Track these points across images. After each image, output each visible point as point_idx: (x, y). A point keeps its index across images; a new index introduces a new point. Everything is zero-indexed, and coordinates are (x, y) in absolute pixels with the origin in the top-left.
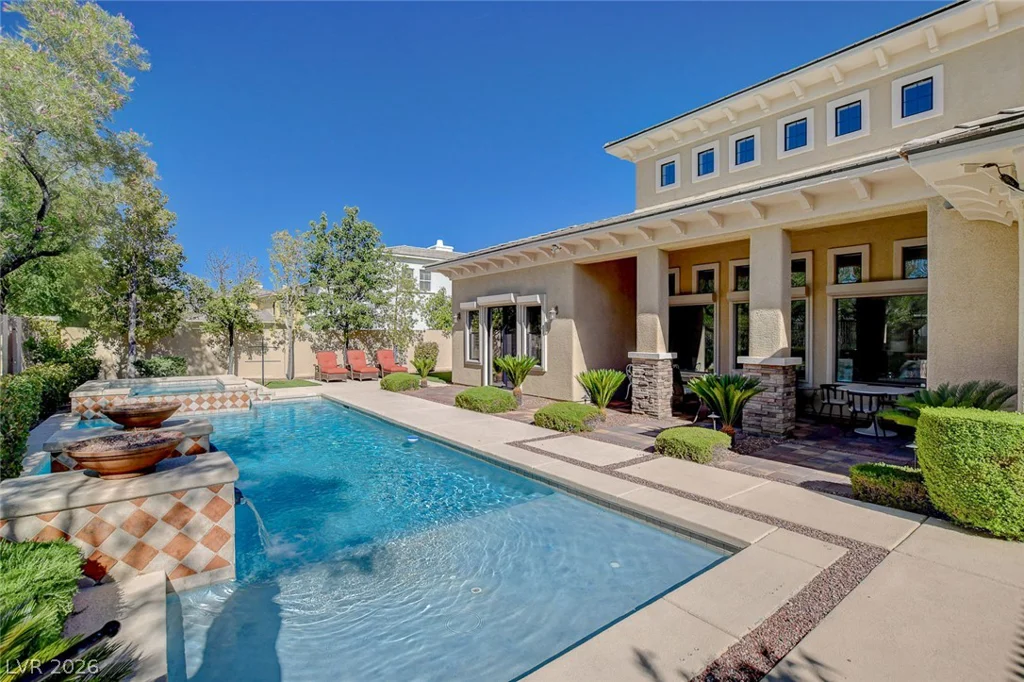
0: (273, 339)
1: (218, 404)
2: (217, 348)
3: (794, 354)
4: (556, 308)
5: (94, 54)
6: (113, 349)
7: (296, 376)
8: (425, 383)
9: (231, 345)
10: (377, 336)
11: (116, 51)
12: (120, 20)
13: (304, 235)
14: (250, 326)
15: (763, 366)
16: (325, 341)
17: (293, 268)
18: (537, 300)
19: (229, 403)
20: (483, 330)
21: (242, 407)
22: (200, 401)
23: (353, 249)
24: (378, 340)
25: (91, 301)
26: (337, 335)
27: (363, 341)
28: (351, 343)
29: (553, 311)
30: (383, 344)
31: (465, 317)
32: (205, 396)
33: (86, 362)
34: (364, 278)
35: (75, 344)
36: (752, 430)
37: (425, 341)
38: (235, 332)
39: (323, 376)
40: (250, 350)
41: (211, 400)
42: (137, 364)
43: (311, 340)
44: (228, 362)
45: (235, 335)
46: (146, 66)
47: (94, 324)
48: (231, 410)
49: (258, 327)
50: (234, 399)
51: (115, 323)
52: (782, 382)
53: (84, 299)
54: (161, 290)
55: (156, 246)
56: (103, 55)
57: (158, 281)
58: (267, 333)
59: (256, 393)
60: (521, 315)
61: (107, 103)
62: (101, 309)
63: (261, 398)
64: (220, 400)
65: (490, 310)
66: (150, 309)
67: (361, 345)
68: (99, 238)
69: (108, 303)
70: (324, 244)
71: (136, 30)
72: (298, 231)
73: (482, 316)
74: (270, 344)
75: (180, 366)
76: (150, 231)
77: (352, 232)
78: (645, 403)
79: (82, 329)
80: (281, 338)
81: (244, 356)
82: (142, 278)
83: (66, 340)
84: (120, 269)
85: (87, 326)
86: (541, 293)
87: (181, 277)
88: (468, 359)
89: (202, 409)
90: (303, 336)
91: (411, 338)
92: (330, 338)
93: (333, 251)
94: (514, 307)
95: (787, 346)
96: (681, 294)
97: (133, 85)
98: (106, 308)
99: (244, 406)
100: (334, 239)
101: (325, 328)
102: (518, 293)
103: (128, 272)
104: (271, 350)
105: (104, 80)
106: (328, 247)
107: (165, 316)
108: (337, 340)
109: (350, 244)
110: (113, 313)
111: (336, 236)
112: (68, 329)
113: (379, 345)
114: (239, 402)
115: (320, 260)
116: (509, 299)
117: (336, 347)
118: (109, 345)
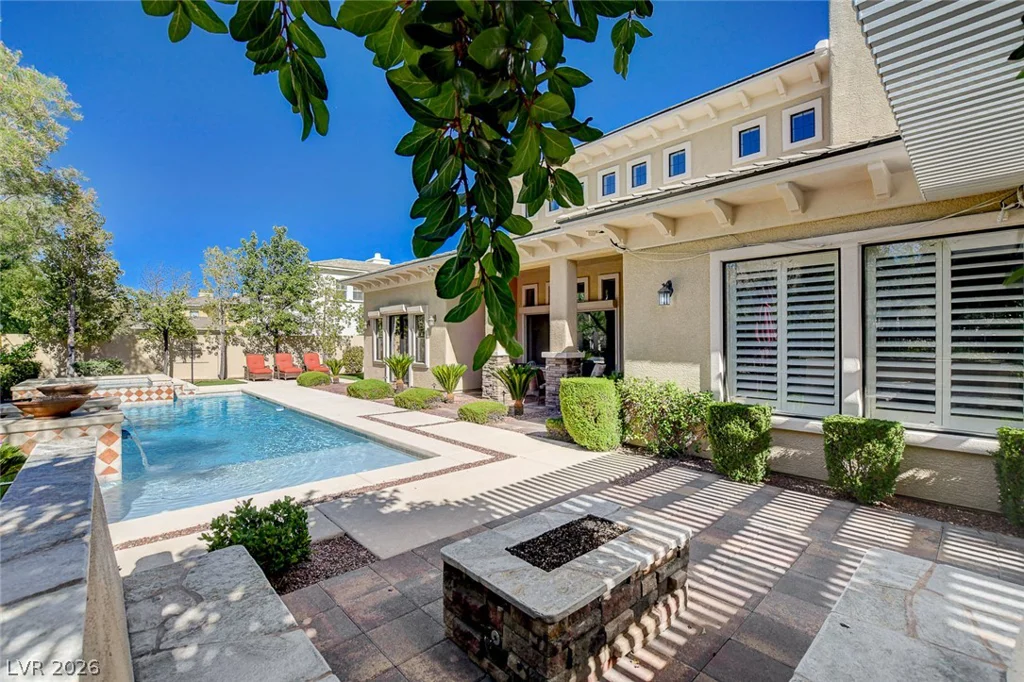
0: (207, 344)
1: (145, 397)
2: (154, 352)
3: (581, 350)
4: (435, 317)
5: (33, 109)
6: (53, 354)
7: (229, 376)
8: (337, 380)
9: (166, 349)
10: (307, 341)
11: (51, 106)
12: (55, 81)
13: (235, 252)
14: (184, 332)
15: (557, 359)
16: (257, 346)
17: (224, 281)
18: (420, 310)
19: (155, 396)
20: (385, 335)
21: (167, 399)
22: (129, 394)
23: (282, 264)
24: (307, 345)
25: (31, 311)
26: (268, 341)
27: (292, 346)
28: (281, 347)
29: (432, 319)
30: (313, 349)
31: (373, 324)
32: (133, 390)
33: (26, 364)
34: (291, 290)
35: (16, 348)
36: (551, 406)
37: (352, 345)
38: (170, 339)
39: (251, 375)
40: (184, 355)
41: (139, 393)
42: (75, 366)
43: (243, 345)
44: (163, 364)
45: (170, 340)
46: (79, 117)
47: (33, 331)
48: (157, 402)
49: (193, 334)
50: (159, 392)
51: (54, 330)
52: (566, 370)
53: (25, 308)
54: (98, 300)
55: (94, 262)
56: (40, 108)
57: (95, 292)
58: (201, 339)
59: (181, 388)
60: (411, 322)
61: (44, 148)
62: (39, 318)
63: (186, 392)
64: (146, 393)
65: (391, 318)
66: (88, 318)
67: (291, 350)
68: (38, 254)
69: (47, 312)
70: (254, 260)
71: (69, 90)
72: (228, 248)
73: (386, 323)
74: (204, 348)
75: (115, 367)
76: (88, 248)
77: (280, 249)
78: (490, 390)
79: (22, 335)
80: (215, 344)
81: (178, 359)
82: (80, 290)
83: (6, 345)
84: (60, 281)
85: (27, 332)
86: (424, 304)
87: (118, 289)
88: (375, 359)
89: (130, 401)
90: (236, 342)
91: (339, 343)
92: (261, 343)
93: (264, 266)
94: (406, 315)
95: (572, 345)
96: (539, 305)
97: (68, 133)
98: (45, 317)
99: (169, 398)
100: (264, 255)
101: (257, 333)
102: (409, 304)
103: (67, 285)
104: (205, 353)
105: (42, 129)
106: (259, 263)
107: (102, 323)
108: (268, 345)
109: (279, 259)
110: (51, 321)
111: (266, 252)
112: (8, 335)
113: (308, 349)
114: (164, 395)
115: (250, 274)
116: (402, 309)
117: (268, 351)
118: (48, 349)
